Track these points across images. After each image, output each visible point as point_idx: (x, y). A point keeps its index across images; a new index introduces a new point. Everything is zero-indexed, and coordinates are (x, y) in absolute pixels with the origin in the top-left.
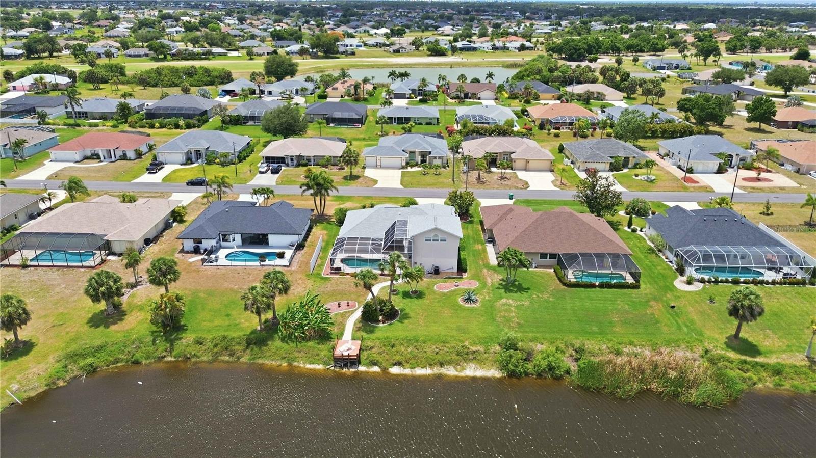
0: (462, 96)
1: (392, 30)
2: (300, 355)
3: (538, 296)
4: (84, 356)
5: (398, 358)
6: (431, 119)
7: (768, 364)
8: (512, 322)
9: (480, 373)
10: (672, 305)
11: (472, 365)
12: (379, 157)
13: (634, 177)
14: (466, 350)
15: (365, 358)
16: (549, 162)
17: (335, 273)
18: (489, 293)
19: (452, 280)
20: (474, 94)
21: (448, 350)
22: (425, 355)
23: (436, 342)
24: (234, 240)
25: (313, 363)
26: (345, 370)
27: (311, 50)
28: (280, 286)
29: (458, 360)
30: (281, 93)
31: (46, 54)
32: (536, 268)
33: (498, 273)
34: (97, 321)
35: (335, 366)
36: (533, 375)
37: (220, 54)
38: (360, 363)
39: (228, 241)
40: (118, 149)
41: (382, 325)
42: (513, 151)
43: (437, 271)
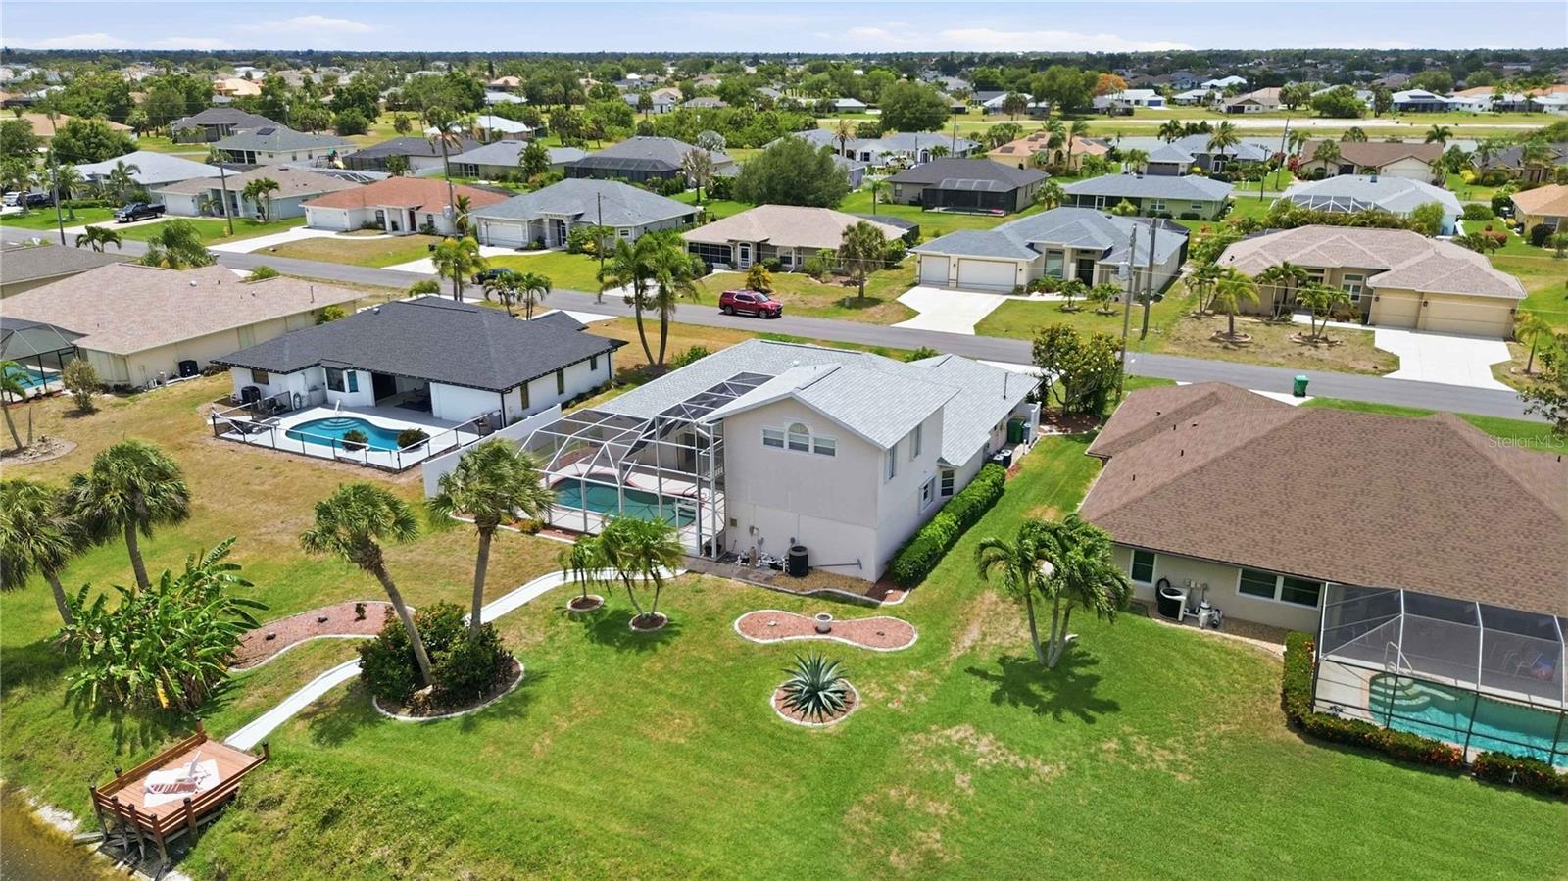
0: (1335, 172)
3: (1127, 749)
6: (1198, 204)
12: (955, 257)
16: (1506, 308)
18: (920, 688)
19: (826, 607)
20: (1370, 166)
24: (354, 389)
27: (1033, 104)
30: (883, 155)
32: (1214, 625)
35: (107, 841)
39: (340, 387)
40: (420, 210)
41: (403, 717)
42: (1378, 267)
43: (799, 564)
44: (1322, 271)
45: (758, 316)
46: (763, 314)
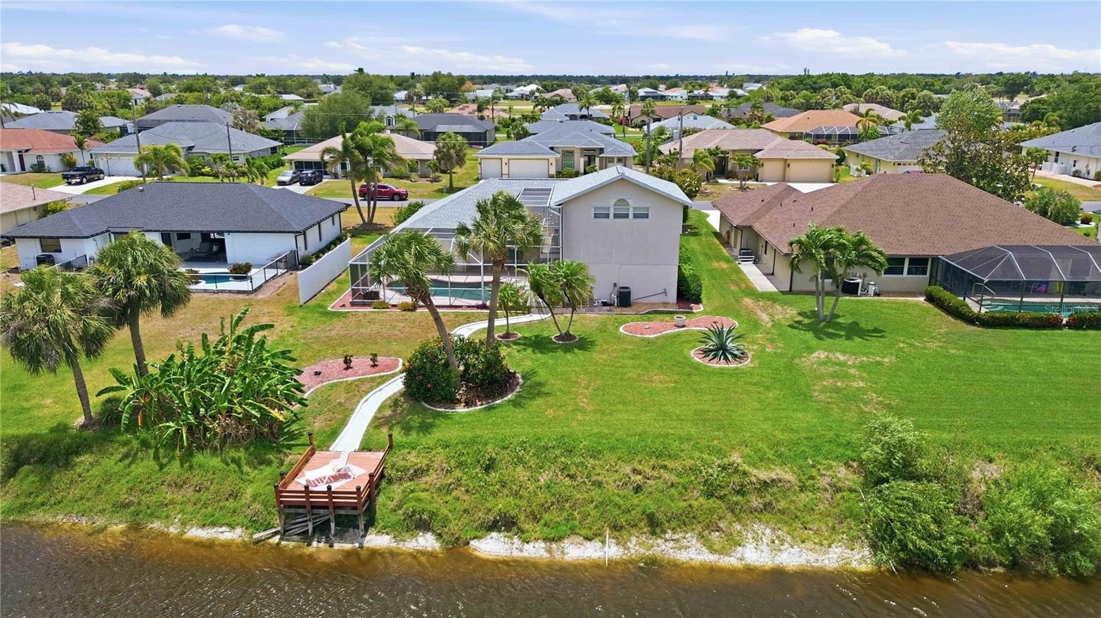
2: (178, 497)
3: (911, 345)
5: (502, 504)
8: (866, 403)
9: (793, 558)
11: (763, 530)
12: (505, 158)
14: (736, 479)
15: (392, 505)
16: (829, 164)
17: (364, 305)
18: (772, 341)
19: (667, 318)
21: (674, 478)
22: (596, 494)
23: (633, 452)
25: (213, 524)
26: (317, 546)
27: (424, 97)
28: (141, 281)
29: (712, 511)
32: (876, 294)
33: (783, 304)
35: (284, 534)
36: (990, 563)
38: (370, 523)
40: (29, 152)
41: (463, 409)
42: (758, 148)
43: (624, 299)
44: (728, 153)
45: (393, 200)
46: (396, 197)
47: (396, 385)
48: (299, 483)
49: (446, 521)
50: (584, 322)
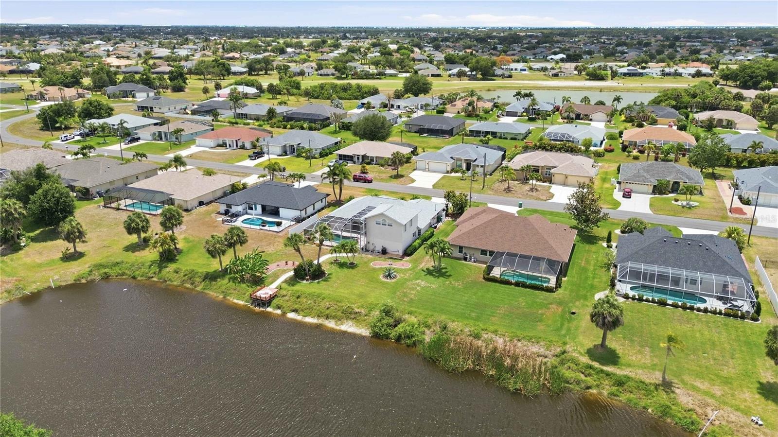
0: (574, 116)
1: (568, 56)
2: (234, 292)
3: (451, 283)
4: (105, 267)
5: (296, 306)
6: (516, 134)
7: (615, 375)
8: (407, 298)
9: (352, 329)
10: (574, 311)
11: (350, 323)
12: (427, 162)
13: (673, 202)
14: (351, 310)
15: (275, 302)
16: (588, 179)
18: (411, 274)
19: (391, 260)
20: (586, 115)
21: (337, 307)
22: (318, 308)
24: (256, 209)
25: (239, 300)
26: (257, 308)
27: (470, 73)
29: (341, 316)
30: (405, 107)
31: (264, 72)
34: (132, 248)
35: (252, 304)
37: (391, 75)
38: (269, 305)
39: (252, 209)
40: (240, 140)
41: (305, 282)
42: (555, 166)
43: (384, 252)
44: (539, 167)
46: (366, 181)
47: (292, 273)
48: (258, 294)
49: (284, 308)
50: (357, 258)
